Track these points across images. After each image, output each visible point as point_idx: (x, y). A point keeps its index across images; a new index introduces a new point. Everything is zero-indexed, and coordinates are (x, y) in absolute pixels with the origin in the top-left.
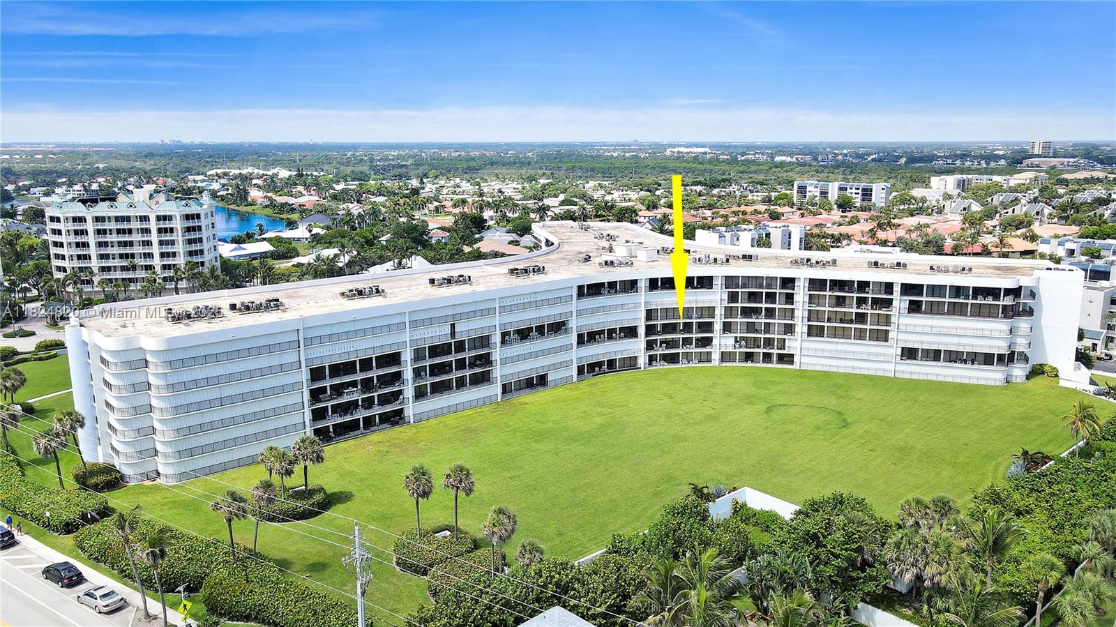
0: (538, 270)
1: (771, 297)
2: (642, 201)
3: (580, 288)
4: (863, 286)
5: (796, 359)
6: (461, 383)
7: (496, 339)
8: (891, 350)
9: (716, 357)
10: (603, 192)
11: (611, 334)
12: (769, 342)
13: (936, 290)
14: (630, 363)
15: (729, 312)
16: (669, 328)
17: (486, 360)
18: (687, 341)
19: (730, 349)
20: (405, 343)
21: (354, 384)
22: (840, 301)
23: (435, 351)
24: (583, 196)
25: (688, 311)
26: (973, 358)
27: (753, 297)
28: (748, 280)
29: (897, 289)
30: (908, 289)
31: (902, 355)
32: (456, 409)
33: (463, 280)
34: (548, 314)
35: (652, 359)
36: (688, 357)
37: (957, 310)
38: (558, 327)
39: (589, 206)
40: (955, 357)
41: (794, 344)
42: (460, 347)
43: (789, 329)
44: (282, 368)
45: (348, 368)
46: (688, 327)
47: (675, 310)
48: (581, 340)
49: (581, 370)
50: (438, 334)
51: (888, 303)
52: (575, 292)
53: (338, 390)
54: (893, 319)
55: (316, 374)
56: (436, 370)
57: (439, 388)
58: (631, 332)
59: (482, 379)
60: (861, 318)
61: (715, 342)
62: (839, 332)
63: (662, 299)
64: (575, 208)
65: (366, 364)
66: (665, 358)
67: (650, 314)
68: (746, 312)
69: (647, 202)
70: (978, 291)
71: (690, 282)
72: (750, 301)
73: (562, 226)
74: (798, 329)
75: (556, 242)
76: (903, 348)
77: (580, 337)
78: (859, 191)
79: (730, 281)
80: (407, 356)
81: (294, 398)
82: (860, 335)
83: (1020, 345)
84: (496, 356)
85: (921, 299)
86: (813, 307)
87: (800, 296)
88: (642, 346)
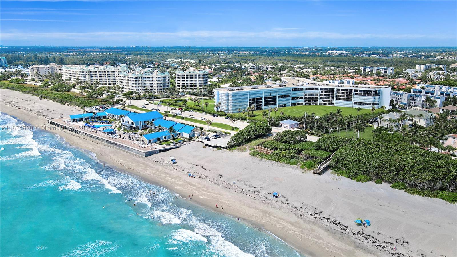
0: (284, 86)
1: (330, 92)
2: (312, 72)
3: (292, 89)
4: (347, 90)
5: (334, 104)
6: (271, 104)
7: (277, 97)
8: (352, 102)
9: (318, 104)
10: (300, 69)
11: (298, 98)
12: (329, 101)
13: (361, 91)
14: (301, 104)
15: (321, 95)
16: (309, 98)
17: (275, 101)
18: (313, 100)
19: (321, 102)
20: (263, 96)
21: (255, 102)
22: (343, 93)
23: (267, 98)
24: (293, 71)
25: (313, 95)
26: (367, 104)
27: (326, 92)
28: (325, 89)
29: (353, 91)
30: (355, 91)
31: (354, 103)
32: (270, 108)
33: (271, 87)
34: (286, 93)
35: (306, 104)
36: (313, 104)
37: (364, 95)
38: (288, 96)
39: (295, 74)
41: (334, 101)
42: (271, 97)
43: (333, 98)
44: (245, 98)
45: (254, 99)
46: (313, 98)
47: (311, 94)
49: (292, 105)
50: (268, 95)
51: (351, 93)
53: (253, 103)
54: (352, 96)
55: (250, 100)
56: (267, 101)
57: (268, 105)
58: (302, 98)
59: (275, 104)
60: (347, 96)
61: (318, 101)
62: (343, 99)
63: (308, 92)
64: (291, 74)
65: (257, 99)
66: (308, 103)
67: (306, 95)
68: (325, 95)
69: (313, 73)
70: (369, 91)
71: (314, 89)
72: (325, 93)
73: (288, 79)
74: (334, 98)
75: (287, 81)
76: (354, 102)
77: (292, 98)
78: (383, 70)
79: (321, 89)
80: (263, 98)
81: (247, 103)
82: (347, 100)
83: (377, 102)
84: (277, 100)
85: (358, 93)
86: (338, 94)
87: (335, 92)
88: (304, 101)
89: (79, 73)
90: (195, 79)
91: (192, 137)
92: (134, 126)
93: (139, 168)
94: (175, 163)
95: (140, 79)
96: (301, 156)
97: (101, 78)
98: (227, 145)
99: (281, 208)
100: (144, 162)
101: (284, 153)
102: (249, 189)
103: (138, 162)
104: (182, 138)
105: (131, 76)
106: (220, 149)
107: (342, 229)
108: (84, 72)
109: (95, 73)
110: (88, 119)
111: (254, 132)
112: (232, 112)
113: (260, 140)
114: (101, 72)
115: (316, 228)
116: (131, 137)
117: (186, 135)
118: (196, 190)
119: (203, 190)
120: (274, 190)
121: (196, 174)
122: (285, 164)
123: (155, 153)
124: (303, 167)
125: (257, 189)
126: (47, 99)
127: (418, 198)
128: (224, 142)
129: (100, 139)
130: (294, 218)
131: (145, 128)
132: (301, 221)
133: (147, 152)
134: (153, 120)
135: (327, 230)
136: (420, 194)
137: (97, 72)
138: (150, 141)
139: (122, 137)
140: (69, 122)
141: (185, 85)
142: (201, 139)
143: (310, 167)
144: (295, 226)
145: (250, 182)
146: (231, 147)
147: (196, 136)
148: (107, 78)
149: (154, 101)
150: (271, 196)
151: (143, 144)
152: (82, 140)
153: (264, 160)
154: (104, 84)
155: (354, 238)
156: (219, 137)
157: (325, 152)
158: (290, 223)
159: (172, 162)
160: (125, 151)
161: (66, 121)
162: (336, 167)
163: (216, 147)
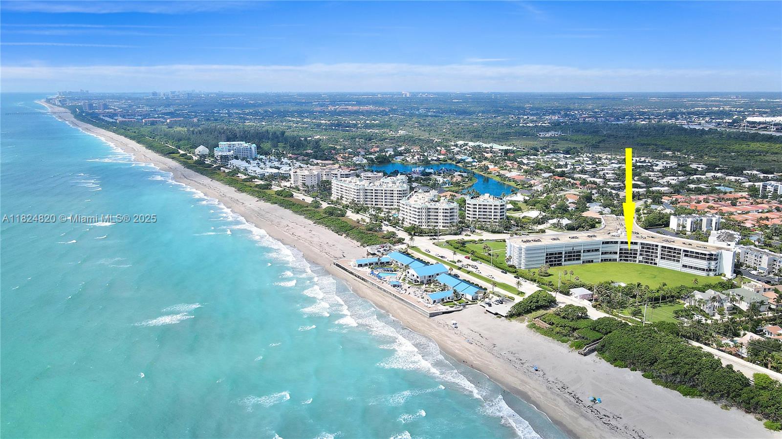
1: (652, 249)
3: (604, 242)
4: (675, 249)
5: (658, 264)
6: (574, 260)
7: (582, 251)
8: (680, 264)
9: (637, 261)
11: (611, 253)
12: (652, 259)
13: (692, 252)
14: (615, 260)
15: (641, 251)
16: (626, 253)
17: (580, 255)
18: (630, 257)
19: (641, 260)
20: (563, 250)
21: (553, 257)
22: (670, 252)
23: (569, 253)
25: (631, 250)
26: (700, 269)
28: (647, 244)
29: (682, 251)
30: (685, 251)
32: (572, 264)
33: (576, 238)
34: (595, 247)
35: (621, 260)
36: (631, 260)
37: (697, 257)
38: (597, 250)
40: (696, 268)
41: (658, 260)
42: (574, 252)
44: (542, 253)
45: (552, 254)
46: (631, 254)
47: (628, 249)
48: (602, 254)
49: (602, 260)
50: (570, 249)
51: (680, 254)
52: (601, 243)
53: (550, 258)
54: (681, 257)
55: (547, 255)
56: (569, 256)
57: (569, 260)
58: (616, 253)
59: (579, 259)
60: (674, 256)
61: (637, 257)
62: (669, 259)
63: (624, 246)
65: (556, 254)
66: (624, 260)
67: (621, 249)
68: (646, 251)
70: (701, 254)
71: (632, 243)
72: (647, 249)
73: (611, 217)
74: (658, 257)
76: (683, 265)
79: (642, 244)
80: (564, 253)
81: (542, 258)
82: (674, 260)
83: (712, 267)
84: (582, 255)
85: (687, 254)
86: (662, 252)
87: (659, 249)
88: (618, 257)
89: (353, 190)
90: (489, 210)
91: (475, 300)
92: (418, 280)
93: (424, 329)
94: (456, 327)
95: (424, 211)
96: (575, 334)
97: (377, 197)
98: (506, 314)
99: (537, 380)
100: (429, 322)
101: (558, 329)
102: (516, 361)
103: (423, 322)
104: (465, 300)
105: (414, 206)
106: (500, 318)
107: (577, 402)
108: (358, 190)
109: (370, 191)
110: (372, 264)
111: (536, 303)
112: (524, 267)
113: (541, 312)
114: (377, 190)
115: (559, 399)
116: (417, 292)
117: (470, 297)
118: (472, 355)
119: (477, 356)
120: (537, 364)
121: (473, 340)
122: (556, 341)
123: (439, 315)
124: (571, 346)
125: (522, 362)
126: (321, 226)
127: (660, 388)
128: (504, 309)
129: (387, 292)
130: (544, 389)
131: (429, 282)
132: (549, 392)
133: (432, 313)
134: (438, 275)
135: (566, 401)
136: (662, 385)
137: (373, 190)
138: (435, 301)
139: (407, 293)
140: (355, 266)
141: (477, 216)
142: (483, 304)
143: (579, 347)
144: (542, 395)
145: (518, 354)
146: (511, 316)
147: (479, 298)
148: (384, 198)
149: (439, 241)
150: (533, 370)
151: (428, 303)
152: (371, 291)
153: (538, 334)
154: (380, 205)
155: (583, 409)
156: (502, 303)
157: (598, 333)
158: (540, 392)
159: (454, 326)
160: (411, 309)
161: (352, 264)
162: (601, 351)
163: (496, 314)
